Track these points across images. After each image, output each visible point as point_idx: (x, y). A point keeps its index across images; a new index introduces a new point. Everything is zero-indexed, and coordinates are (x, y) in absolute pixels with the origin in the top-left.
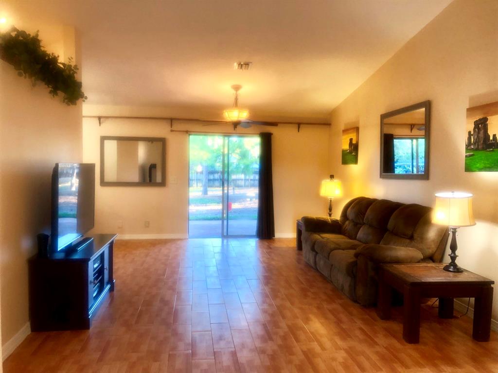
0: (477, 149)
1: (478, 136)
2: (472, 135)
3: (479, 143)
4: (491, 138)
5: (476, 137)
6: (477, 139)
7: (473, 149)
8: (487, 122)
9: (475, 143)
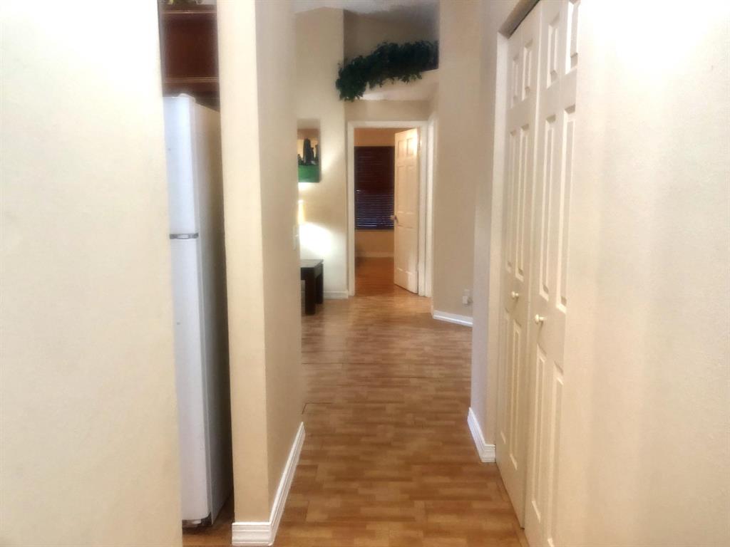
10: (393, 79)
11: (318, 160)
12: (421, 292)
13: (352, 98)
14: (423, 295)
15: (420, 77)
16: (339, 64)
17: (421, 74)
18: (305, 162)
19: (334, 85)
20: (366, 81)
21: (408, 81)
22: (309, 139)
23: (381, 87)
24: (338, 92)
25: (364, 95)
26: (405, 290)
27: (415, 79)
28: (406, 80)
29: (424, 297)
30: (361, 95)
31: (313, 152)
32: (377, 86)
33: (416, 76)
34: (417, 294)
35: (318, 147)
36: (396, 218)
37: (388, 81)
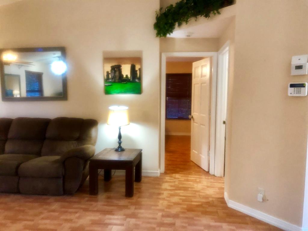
0: (115, 82)
1: (114, 75)
2: (110, 74)
3: (116, 79)
4: (125, 76)
5: (113, 75)
6: (114, 76)
7: (111, 82)
8: (121, 68)
9: (112, 79)
10: (196, 18)
11: (140, 79)
12: (211, 172)
13: (165, 35)
14: (213, 174)
15: (219, 13)
16: (156, 12)
17: (220, 10)
18: (131, 80)
19: (152, 27)
20: (175, 22)
21: (209, 17)
22: (134, 64)
23: (187, 24)
24: (155, 32)
25: (173, 32)
26: (199, 167)
27: (215, 14)
28: (207, 16)
29: (214, 175)
30: (172, 32)
31: (137, 74)
32: (184, 24)
33: (215, 12)
34: (208, 172)
35: (140, 70)
36: (192, 117)
37: (193, 19)
